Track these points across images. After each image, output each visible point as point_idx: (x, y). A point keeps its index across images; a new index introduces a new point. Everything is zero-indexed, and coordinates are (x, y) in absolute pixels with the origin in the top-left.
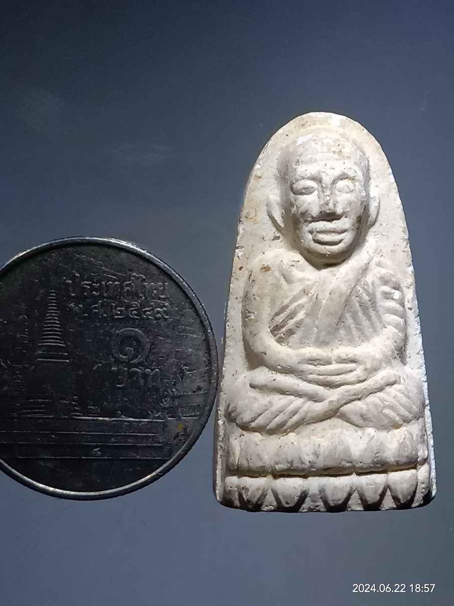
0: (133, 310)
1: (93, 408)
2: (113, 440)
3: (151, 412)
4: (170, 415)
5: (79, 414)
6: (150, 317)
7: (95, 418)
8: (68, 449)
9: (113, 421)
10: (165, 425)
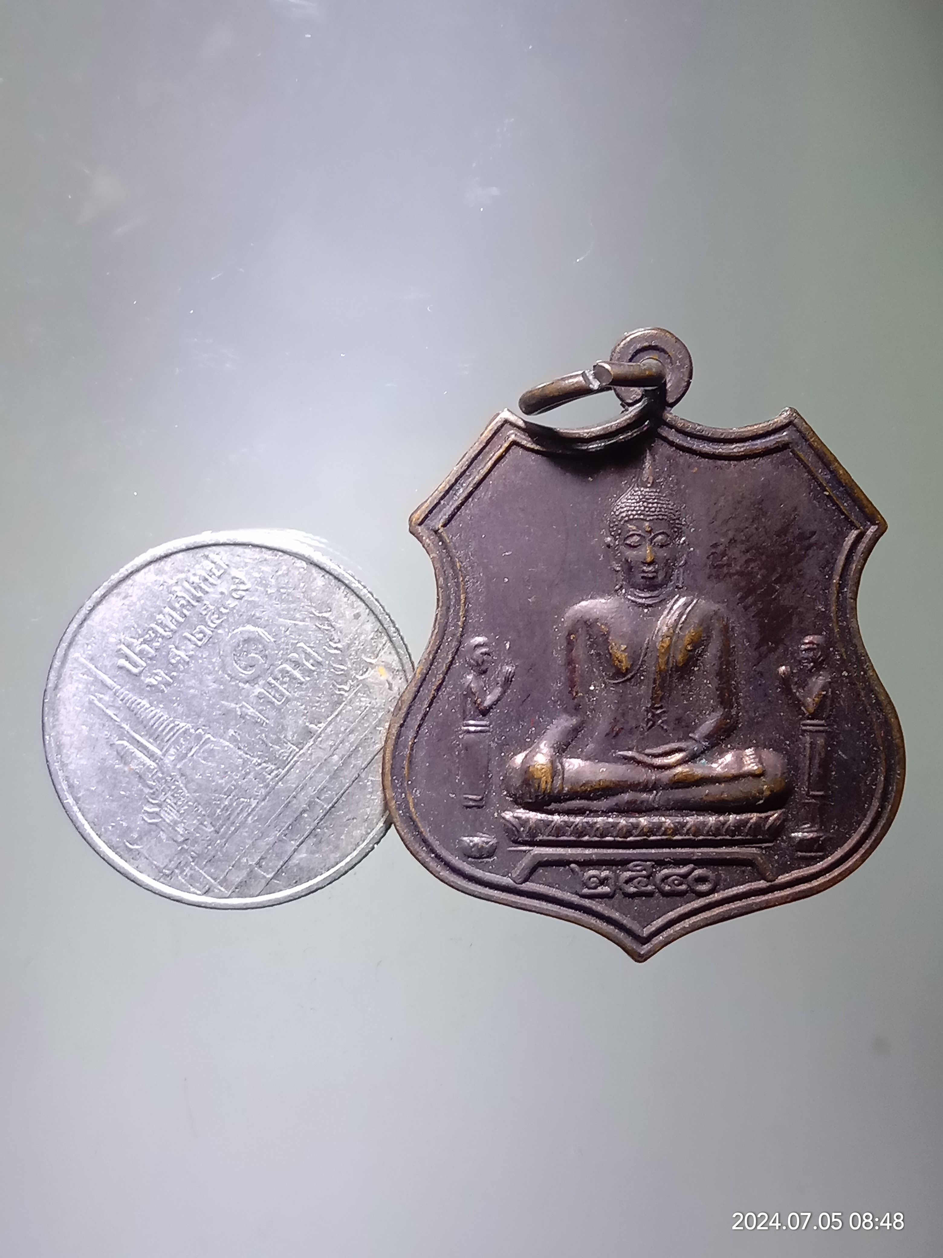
0: (210, 617)
1: (283, 751)
2: (336, 757)
3: (339, 690)
4: (361, 672)
5: (275, 772)
6: (231, 606)
7: (295, 759)
8: (306, 815)
9: (315, 741)
10: (366, 688)
